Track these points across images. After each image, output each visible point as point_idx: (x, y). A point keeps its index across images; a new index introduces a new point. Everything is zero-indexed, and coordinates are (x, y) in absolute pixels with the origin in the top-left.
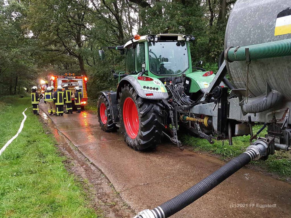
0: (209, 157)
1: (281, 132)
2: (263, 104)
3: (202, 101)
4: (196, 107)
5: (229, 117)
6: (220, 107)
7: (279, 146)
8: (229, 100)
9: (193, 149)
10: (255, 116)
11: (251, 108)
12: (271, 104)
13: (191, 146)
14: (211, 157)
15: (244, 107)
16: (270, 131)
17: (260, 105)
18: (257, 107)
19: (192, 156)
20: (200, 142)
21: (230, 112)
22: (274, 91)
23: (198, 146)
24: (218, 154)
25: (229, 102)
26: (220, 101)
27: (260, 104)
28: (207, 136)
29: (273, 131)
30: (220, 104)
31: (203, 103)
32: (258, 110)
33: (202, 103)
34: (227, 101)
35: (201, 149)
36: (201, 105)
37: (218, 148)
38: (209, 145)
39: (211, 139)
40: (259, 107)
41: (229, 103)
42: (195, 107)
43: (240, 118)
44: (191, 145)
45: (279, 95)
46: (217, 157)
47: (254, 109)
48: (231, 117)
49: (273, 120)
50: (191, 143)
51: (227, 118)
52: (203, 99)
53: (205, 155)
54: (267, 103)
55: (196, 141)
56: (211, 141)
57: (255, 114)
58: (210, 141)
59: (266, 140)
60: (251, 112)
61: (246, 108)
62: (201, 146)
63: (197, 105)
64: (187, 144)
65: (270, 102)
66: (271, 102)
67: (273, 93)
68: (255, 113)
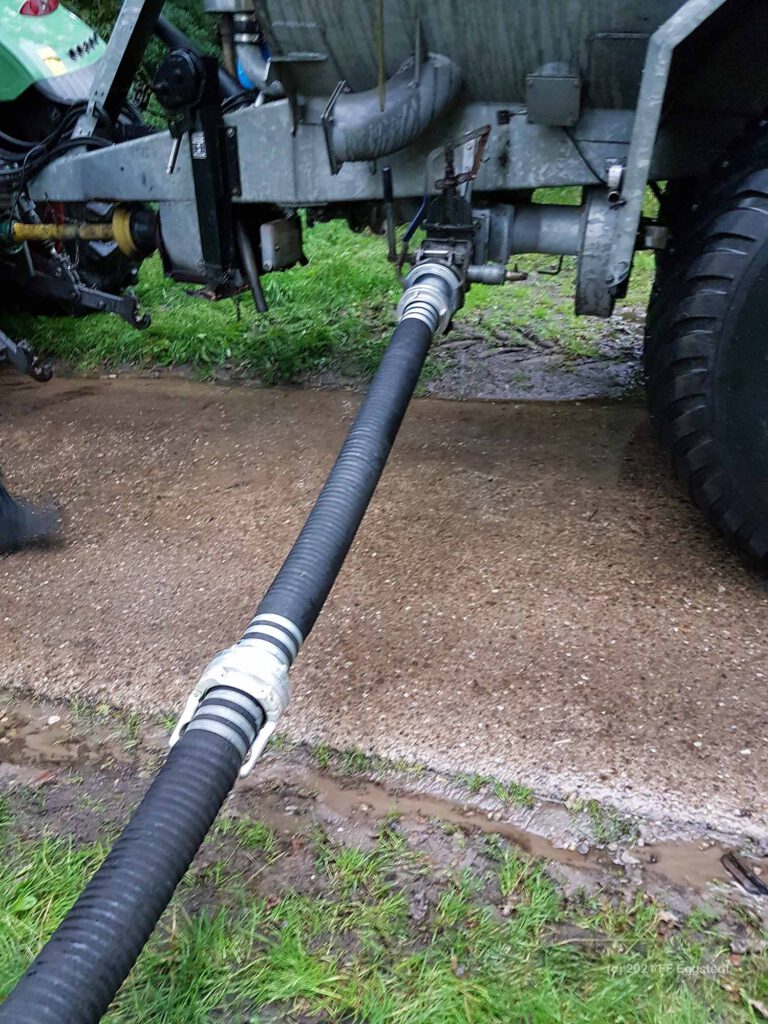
0: (154, 381)
1: (471, 223)
2: (407, 116)
3: (84, 134)
4: (59, 167)
5: (240, 194)
6: (201, 154)
7: (478, 274)
8: (231, 118)
10: (374, 174)
12: (433, 112)
14: (158, 381)
15: (338, 136)
17: (398, 123)
18: (386, 130)
19: (85, 394)
20: (88, 329)
22: (440, 60)
23: (86, 347)
24: (180, 363)
25: (233, 124)
27: (396, 117)
28: (116, 301)
30: (199, 140)
31: (90, 148)
32: (391, 144)
33: (83, 149)
34: (223, 121)
35: (104, 358)
36: (82, 154)
37: (171, 339)
38: (131, 334)
39: (135, 308)
40: (395, 129)
41: (235, 129)
42: (53, 167)
43: (292, 190)
45: (453, 77)
46: (182, 374)
48: (248, 193)
49: (447, 178)
51: (235, 199)
52: (84, 128)
53: (131, 378)
54: (422, 110)
55: (64, 330)
56: (139, 319)
57: (375, 165)
58: (135, 319)
59: (446, 259)
61: (346, 137)
62: (98, 348)
63: (62, 161)
65: (431, 107)
66: (434, 105)
67: (436, 69)
68: (375, 159)
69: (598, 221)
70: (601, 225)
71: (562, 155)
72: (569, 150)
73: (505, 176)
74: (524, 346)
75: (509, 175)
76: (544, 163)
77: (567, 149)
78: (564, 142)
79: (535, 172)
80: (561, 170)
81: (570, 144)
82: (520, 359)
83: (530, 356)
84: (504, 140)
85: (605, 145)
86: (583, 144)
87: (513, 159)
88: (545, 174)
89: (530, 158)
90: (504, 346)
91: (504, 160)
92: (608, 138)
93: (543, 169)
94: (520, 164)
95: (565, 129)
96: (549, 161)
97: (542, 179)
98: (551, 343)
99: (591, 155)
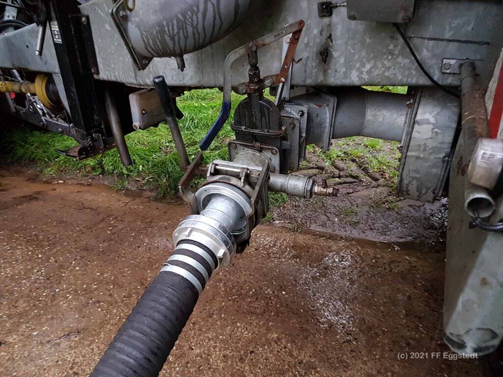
2: (205, 10)
5: (98, 73)
9: (41, 172)
10: (182, 70)
11: (162, 32)
13: (33, 161)
15: (133, 30)
16: (243, 128)
17: (195, 18)
18: (182, 26)
19: (34, 199)
21: (97, 55)
23: (52, 158)
25: (86, 14)
26: (53, 15)
27: (193, 12)
29: (254, 126)
31: (15, 28)
32: (190, 42)
33: (11, 29)
34: (79, 11)
35: (62, 166)
40: (192, 25)
44: (34, 159)
47: (173, 39)
48: (104, 74)
49: (251, 81)
50: (33, 153)
53: (73, 184)
57: (183, 61)
59: (239, 178)
60: (164, 53)
61: (142, 34)
64: (21, 158)
68: (179, 55)
69: (427, 122)
70: (431, 127)
71: (391, 53)
72: (399, 47)
73: (325, 72)
74: (356, 177)
75: (330, 71)
76: (369, 60)
77: (395, 46)
78: (393, 38)
79: (358, 69)
80: (389, 68)
81: (401, 40)
82: (351, 191)
83: (359, 188)
84: (325, 34)
85: (444, 43)
86: (416, 42)
87: (335, 54)
88: (369, 72)
89: (354, 54)
90: (339, 177)
91: (325, 55)
92: (448, 35)
93: (368, 66)
94: (342, 60)
95: (396, 25)
96: (375, 58)
97: (366, 77)
98: (378, 176)
99: (425, 54)
